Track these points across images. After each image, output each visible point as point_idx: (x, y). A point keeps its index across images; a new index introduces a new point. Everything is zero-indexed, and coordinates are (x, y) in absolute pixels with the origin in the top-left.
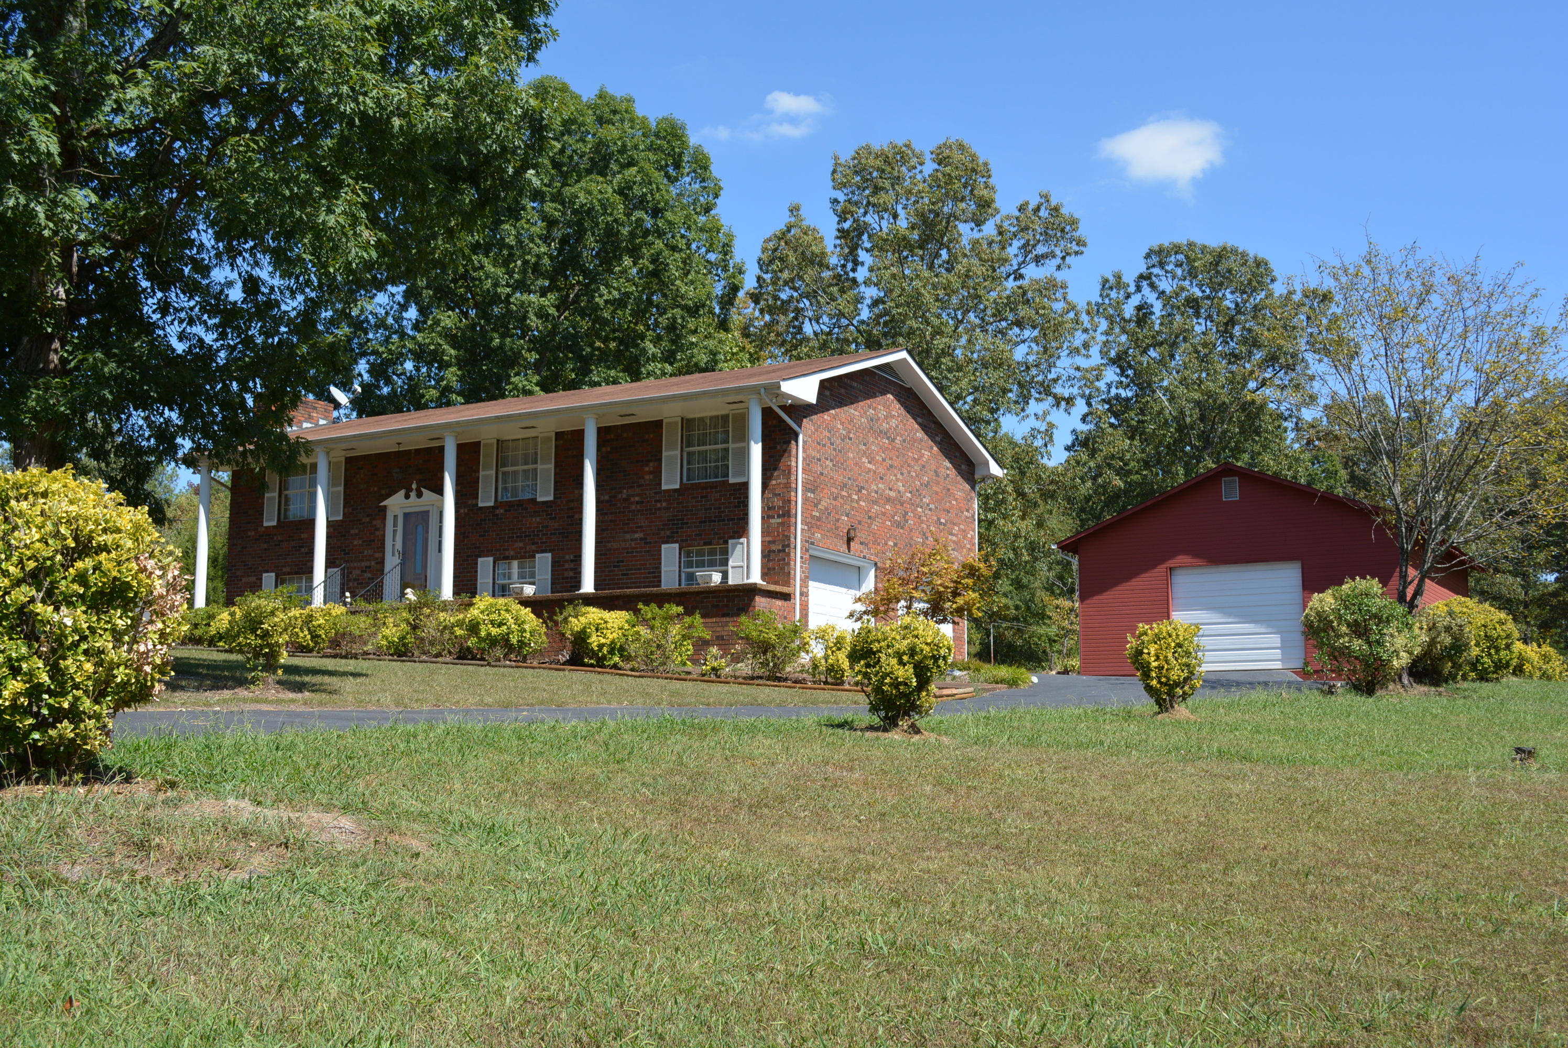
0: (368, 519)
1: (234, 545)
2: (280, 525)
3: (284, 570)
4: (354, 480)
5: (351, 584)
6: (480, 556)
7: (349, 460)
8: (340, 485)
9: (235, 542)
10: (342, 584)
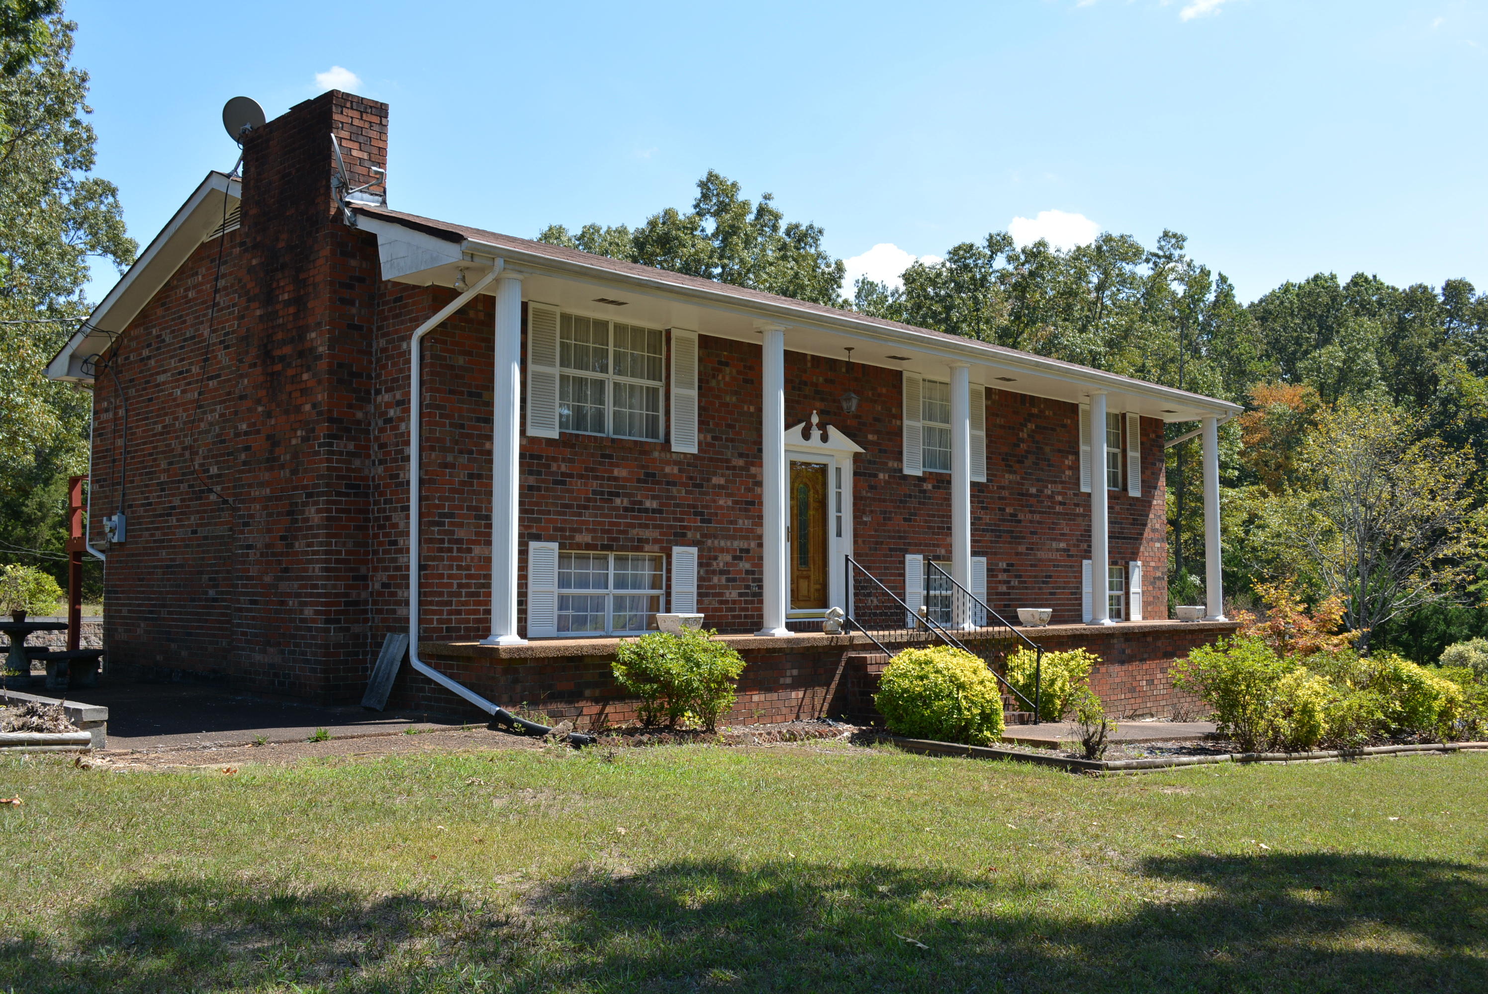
0: (740, 462)
1: (445, 465)
2: (565, 441)
3: (579, 538)
4: (713, 383)
5: (715, 580)
6: (907, 551)
7: (705, 341)
8: (690, 385)
9: (450, 458)
10: (700, 579)
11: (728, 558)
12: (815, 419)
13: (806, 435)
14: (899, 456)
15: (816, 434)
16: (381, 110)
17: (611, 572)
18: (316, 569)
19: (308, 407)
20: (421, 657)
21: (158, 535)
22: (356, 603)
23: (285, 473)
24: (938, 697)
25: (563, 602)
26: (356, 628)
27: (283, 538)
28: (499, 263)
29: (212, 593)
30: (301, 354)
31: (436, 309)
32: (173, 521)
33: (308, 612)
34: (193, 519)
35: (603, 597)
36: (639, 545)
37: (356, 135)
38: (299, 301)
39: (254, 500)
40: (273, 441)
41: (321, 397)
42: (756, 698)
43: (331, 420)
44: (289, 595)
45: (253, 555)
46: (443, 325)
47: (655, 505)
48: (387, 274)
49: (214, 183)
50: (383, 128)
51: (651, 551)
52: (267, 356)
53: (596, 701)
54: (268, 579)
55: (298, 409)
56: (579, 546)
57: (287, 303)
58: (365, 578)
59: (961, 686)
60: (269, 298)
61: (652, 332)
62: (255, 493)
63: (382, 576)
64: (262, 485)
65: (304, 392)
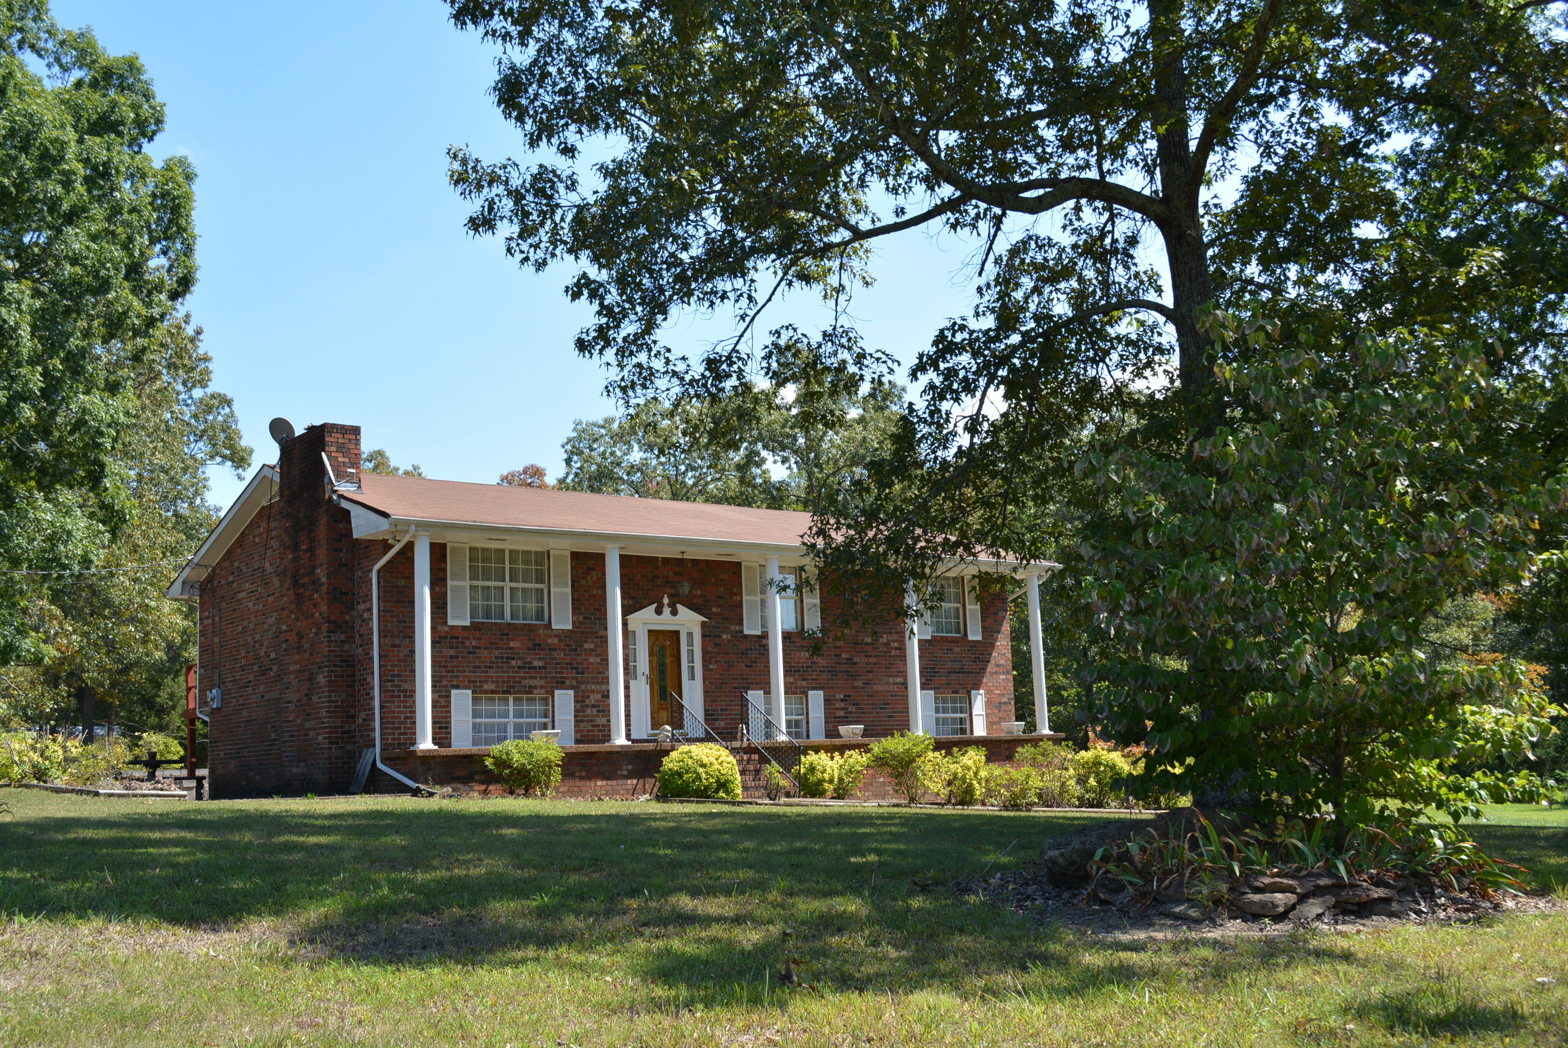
0: (605, 633)
1: (394, 646)
2: (474, 626)
3: (486, 687)
4: (584, 582)
5: (589, 711)
6: (747, 689)
7: (575, 556)
8: (565, 585)
9: (397, 641)
10: (576, 711)
11: (599, 697)
12: (666, 601)
13: (659, 611)
14: (740, 621)
15: (667, 610)
16: (356, 431)
17: (511, 708)
18: (323, 712)
19: (317, 614)
20: (383, 761)
21: (241, 701)
22: (348, 732)
23: (307, 655)
24: (687, 772)
25: (476, 728)
26: (349, 747)
27: (306, 695)
28: (413, 528)
29: (273, 736)
30: (313, 582)
31: (385, 553)
32: (250, 690)
33: (320, 738)
34: (262, 688)
35: (505, 725)
36: (530, 690)
37: (341, 448)
38: (311, 550)
39: (291, 673)
40: (300, 636)
41: (324, 608)
42: (599, 783)
43: (329, 622)
44: (311, 729)
45: (291, 707)
46: (390, 562)
47: (541, 664)
48: (356, 536)
49: (266, 470)
50: (357, 442)
51: (538, 694)
52: (296, 583)
53: (483, 783)
54: (299, 721)
55: (312, 616)
56: (486, 692)
57: (306, 551)
58: (353, 716)
59: (703, 765)
60: (296, 548)
61: (537, 553)
62: (291, 668)
63: (363, 715)
64: (295, 663)
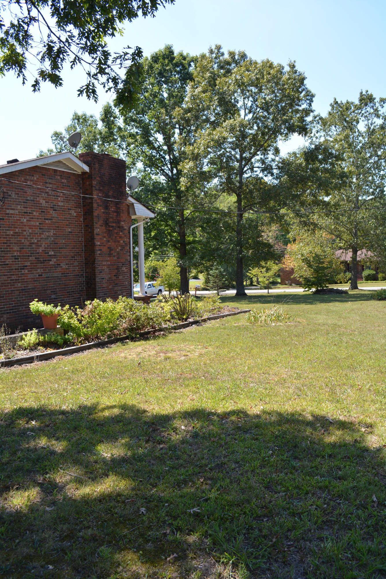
19: (122, 242)
23: (115, 258)
27: (115, 276)
30: (119, 227)
39: (104, 265)
44: (118, 290)
52: (107, 224)
54: (110, 287)
57: (113, 212)
60: (106, 208)
65: (120, 237)
